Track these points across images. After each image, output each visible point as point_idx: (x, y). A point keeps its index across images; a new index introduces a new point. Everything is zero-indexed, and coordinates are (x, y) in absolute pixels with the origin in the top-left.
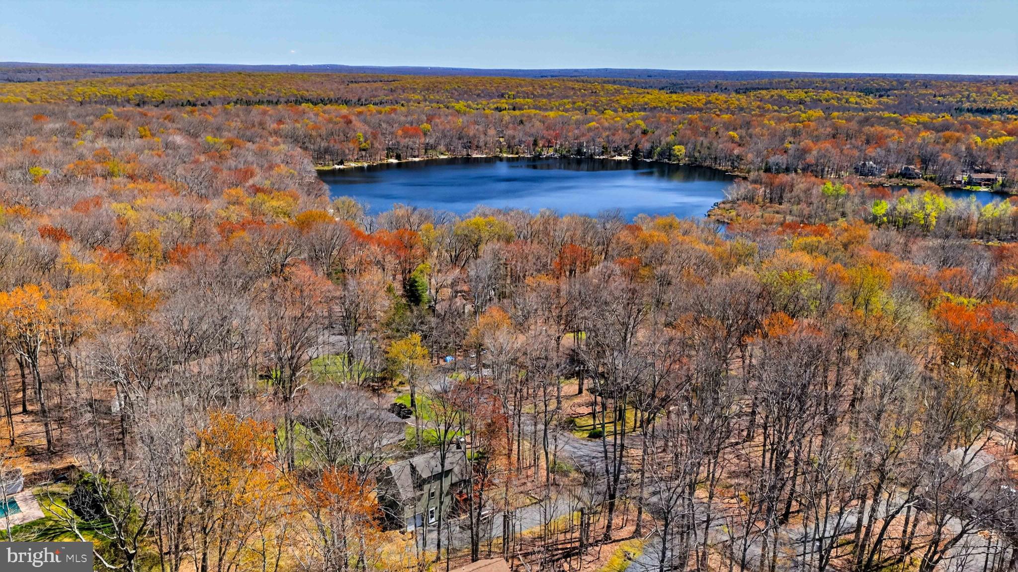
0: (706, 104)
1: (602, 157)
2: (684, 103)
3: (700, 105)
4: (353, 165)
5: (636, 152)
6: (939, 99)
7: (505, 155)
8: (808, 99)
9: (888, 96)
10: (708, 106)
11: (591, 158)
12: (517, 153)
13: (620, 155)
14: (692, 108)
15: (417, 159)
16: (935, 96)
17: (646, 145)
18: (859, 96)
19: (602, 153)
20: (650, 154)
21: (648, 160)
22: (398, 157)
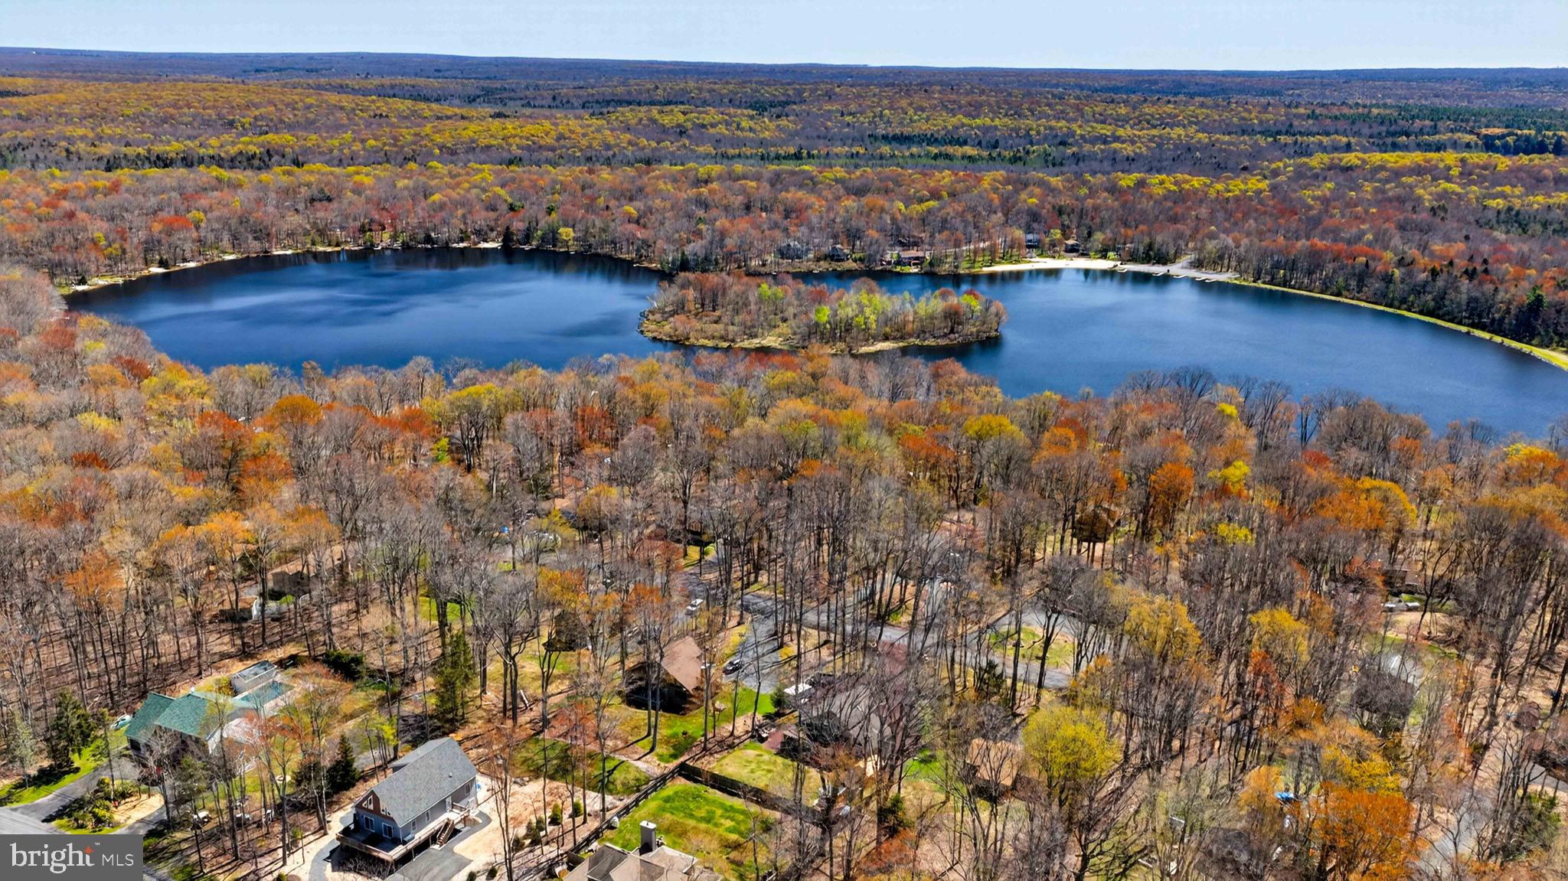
0: (558, 140)
1: (461, 245)
2: (528, 139)
3: (550, 141)
4: (102, 282)
5: (507, 236)
6: (848, 119)
7: (321, 249)
8: (689, 125)
9: (787, 115)
10: (562, 142)
11: (446, 247)
12: (338, 245)
13: (485, 241)
14: (540, 147)
15: (192, 265)
16: (842, 115)
17: (518, 226)
18: (752, 118)
19: (462, 240)
20: (527, 238)
21: (527, 248)
22: (162, 263)
